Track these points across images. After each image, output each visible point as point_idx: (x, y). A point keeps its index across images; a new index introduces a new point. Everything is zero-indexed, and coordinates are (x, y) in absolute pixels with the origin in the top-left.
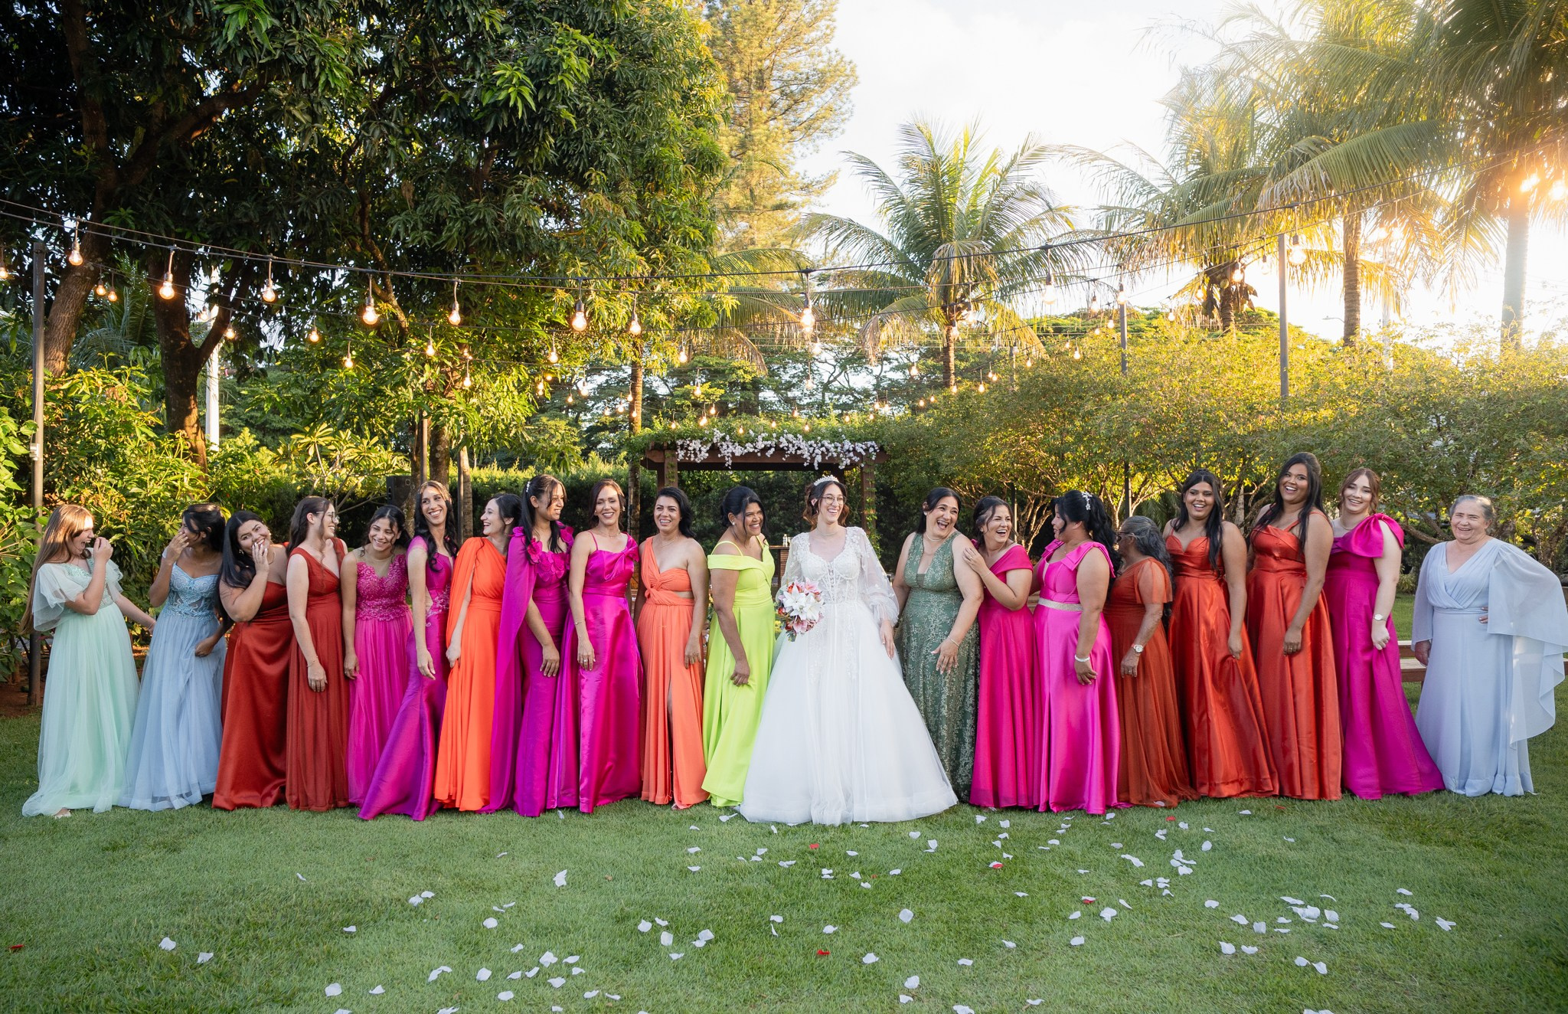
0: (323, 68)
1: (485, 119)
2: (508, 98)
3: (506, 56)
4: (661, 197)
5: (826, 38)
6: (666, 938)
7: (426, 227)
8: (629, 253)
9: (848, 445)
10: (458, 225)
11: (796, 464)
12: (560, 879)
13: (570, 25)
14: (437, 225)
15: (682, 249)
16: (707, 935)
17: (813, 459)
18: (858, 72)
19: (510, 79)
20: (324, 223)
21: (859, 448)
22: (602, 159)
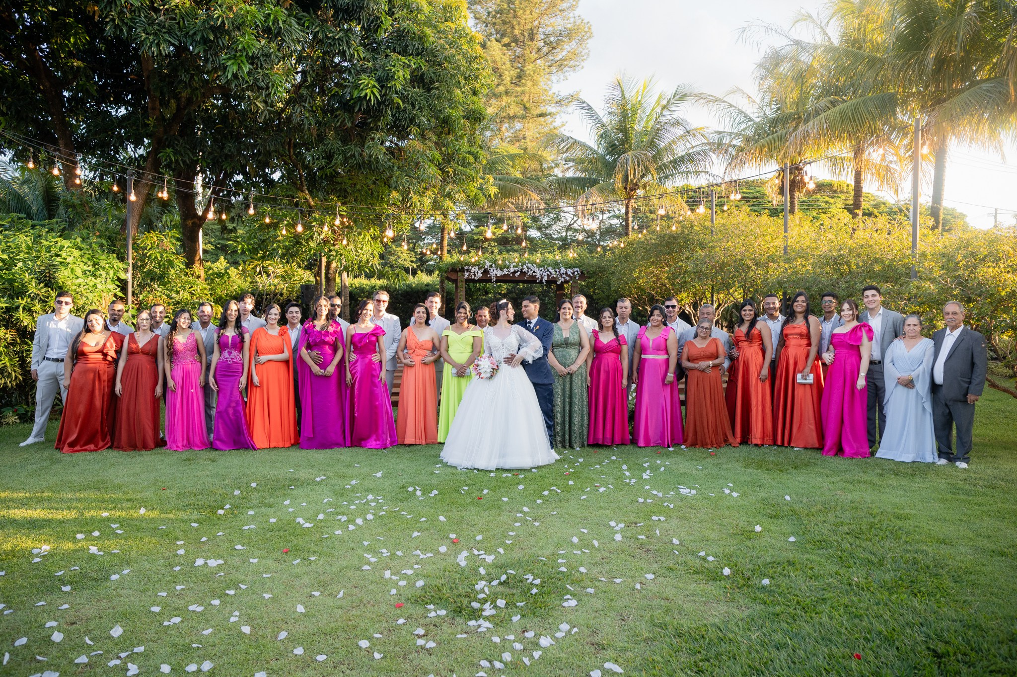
1: (355, 103)
2: (366, 95)
3: (364, 71)
4: (451, 138)
5: (572, 7)
6: (419, 493)
7: (323, 158)
8: (432, 170)
9: (563, 270)
10: (341, 157)
11: (533, 280)
12: (379, 475)
13: (399, 53)
14: (329, 157)
15: (460, 168)
16: (435, 492)
17: (542, 278)
18: (593, 29)
19: (367, 85)
20: (270, 154)
21: (569, 272)
22: (417, 121)
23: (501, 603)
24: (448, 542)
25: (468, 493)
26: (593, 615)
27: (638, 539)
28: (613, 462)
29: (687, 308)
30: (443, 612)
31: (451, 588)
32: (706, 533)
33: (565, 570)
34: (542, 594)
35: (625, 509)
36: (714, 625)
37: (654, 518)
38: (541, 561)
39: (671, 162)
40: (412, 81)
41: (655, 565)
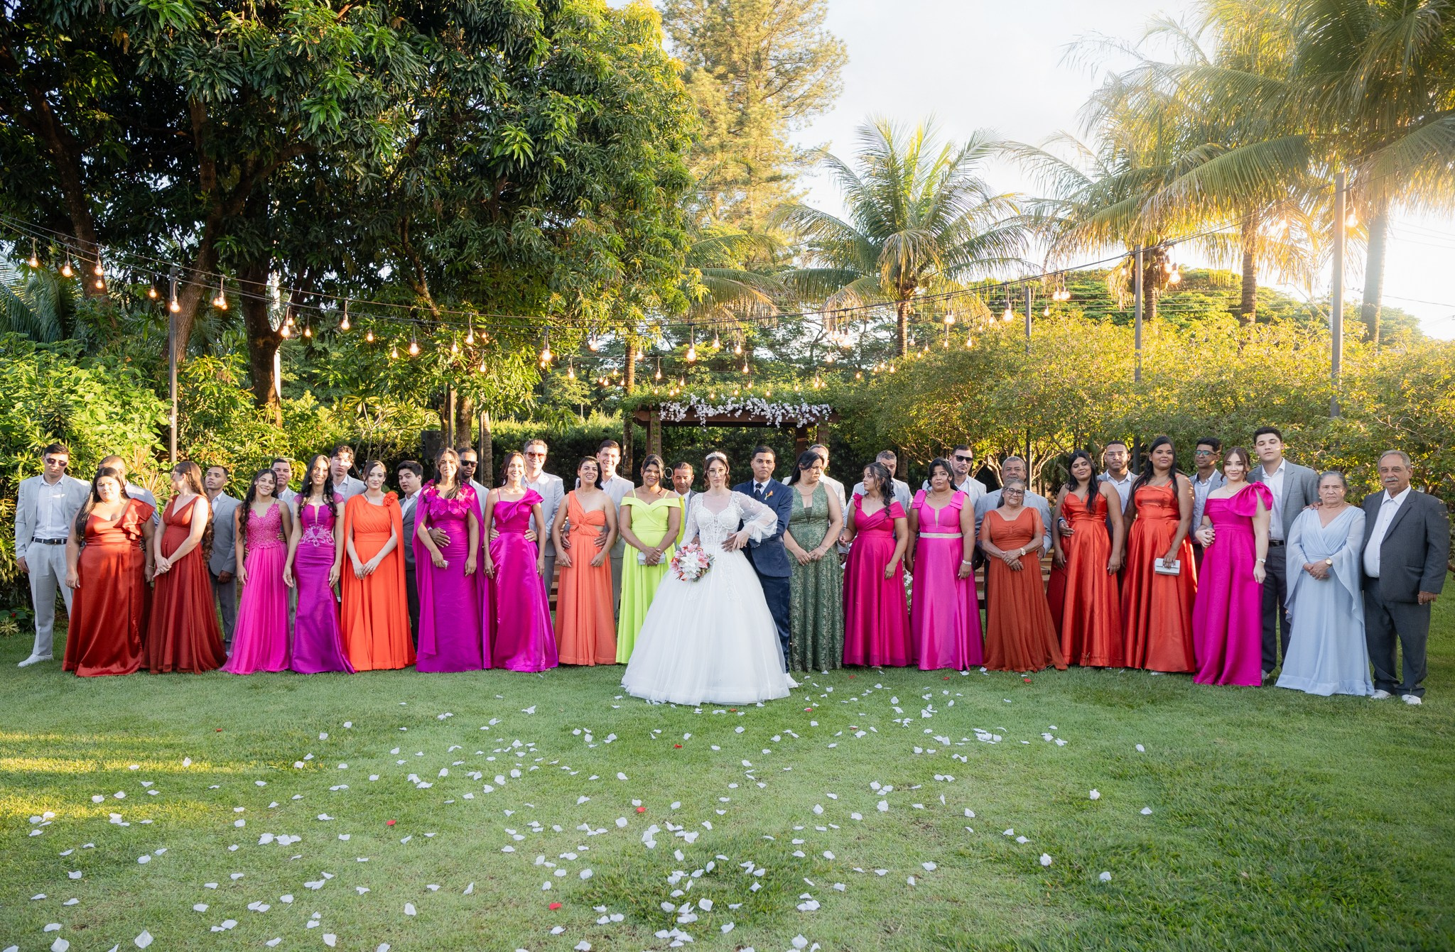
0: (377, 142)
1: (496, 165)
2: (513, 152)
3: (510, 117)
4: (638, 214)
5: (818, 19)
6: (588, 738)
7: (452, 245)
8: (611, 262)
9: (805, 407)
10: (477, 244)
11: (760, 422)
12: (531, 709)
13: (561, 91)
14: (460, 244)
15: (652, 258)
17: (775, 419)
18: (848, 51)
19: (515, 138)
20: (374, 242)
21: (815, 409)
22: (589, 190)
23: (706, 904)
24: (629, 811)
25: (661, 738)
26: (843, 923)
27: (913, 809)
28: (877, 692)
29: (991, 462)
30: (619, 917)
31: (632, 881)
32: (1016, 800)
33: (802, 855)
34: (767, 891)
35: (894, 764)
36: (1025, 941)
37: (938, 777)
38: (768, 841)
39: (964, 245)
40: (580, 131)
41: (938, 849)
